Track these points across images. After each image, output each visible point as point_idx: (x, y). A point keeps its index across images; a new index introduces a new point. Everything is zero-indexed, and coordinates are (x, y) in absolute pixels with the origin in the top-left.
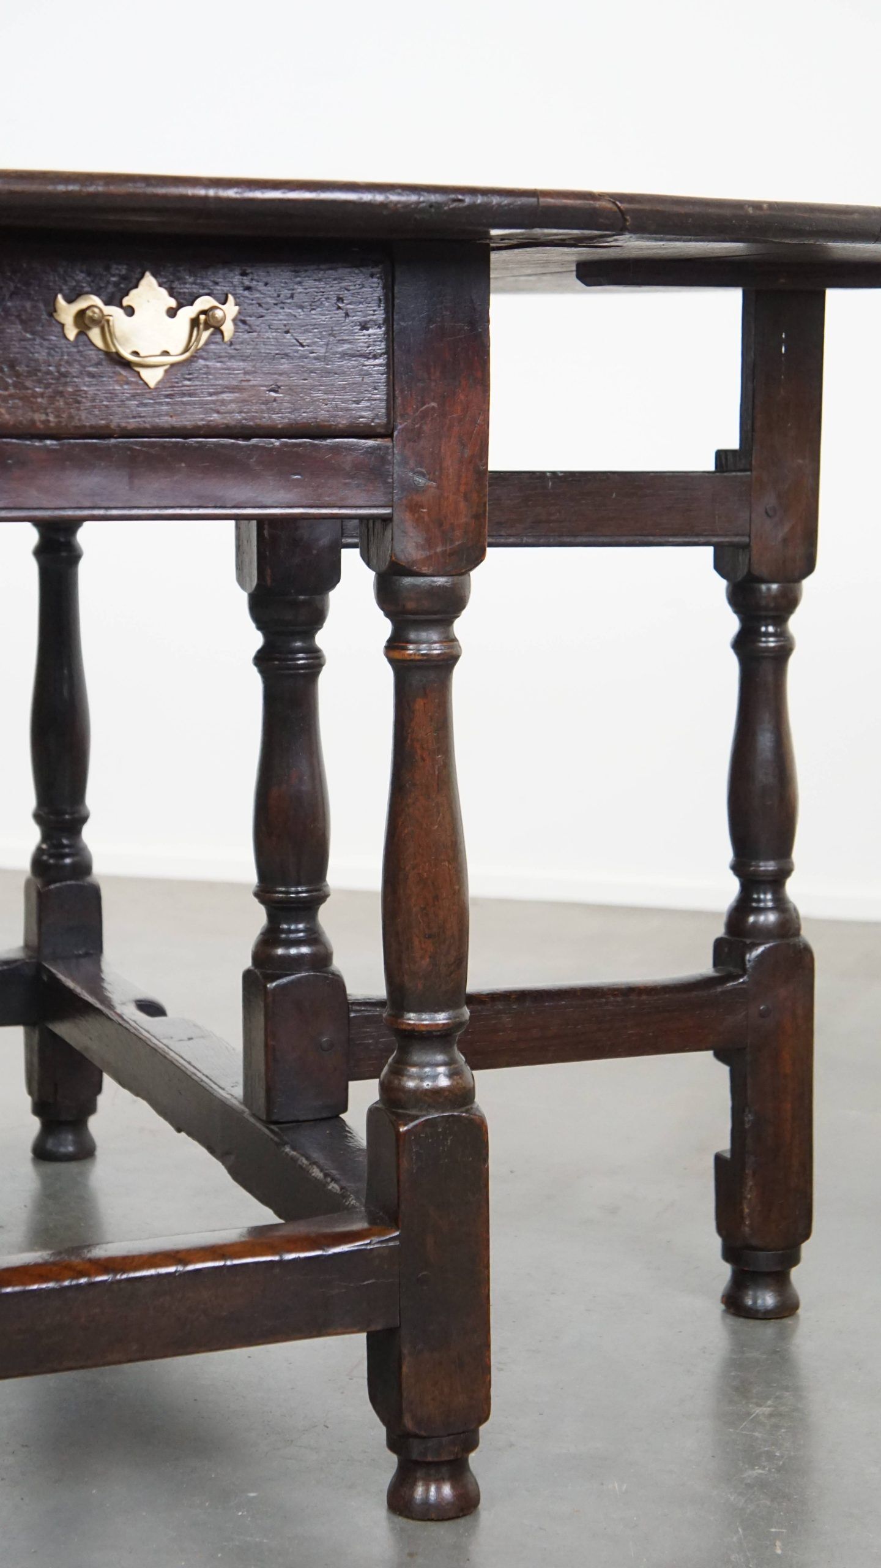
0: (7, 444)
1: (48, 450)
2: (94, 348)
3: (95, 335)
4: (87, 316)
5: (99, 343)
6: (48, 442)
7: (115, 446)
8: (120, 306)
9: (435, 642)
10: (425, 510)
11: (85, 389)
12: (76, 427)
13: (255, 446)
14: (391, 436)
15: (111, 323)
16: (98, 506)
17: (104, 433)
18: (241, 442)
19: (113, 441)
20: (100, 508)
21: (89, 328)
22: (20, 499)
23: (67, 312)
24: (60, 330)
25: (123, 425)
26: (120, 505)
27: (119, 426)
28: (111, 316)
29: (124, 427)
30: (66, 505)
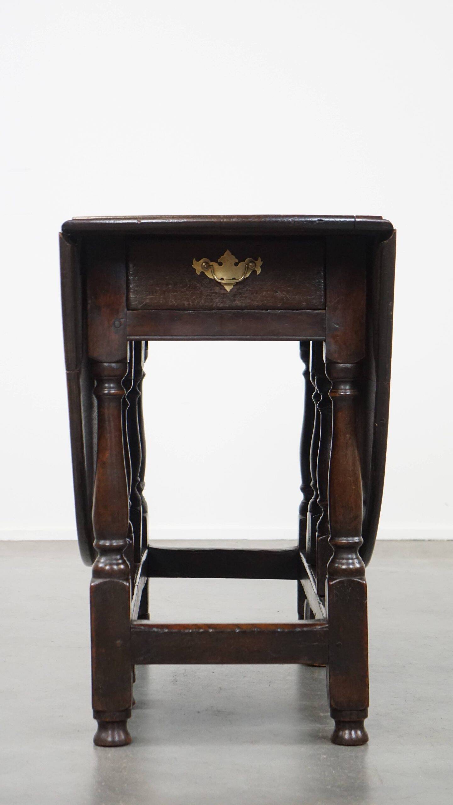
0: (175, 312)
1: (189, 314)
2: (207, 278)
3: (207, 273)
4: (204, 266)
5: (210, 276)
6: (190, 311)
7: (215, 313)
8: (217, 262)
9: (348, 390)
10: (339, 338)
11: (204, 292)
12: (200, 306)
13: (269, 313)
14: (325, 309)
15: (213, 268)
17: (211, 308)
18: (264, 311)
19: (214, 311)
21: (205, 270)
23: (197, 265)
24: (194, 271)
27: (216, 306)
28: (213, 266)
29: (218, 306)
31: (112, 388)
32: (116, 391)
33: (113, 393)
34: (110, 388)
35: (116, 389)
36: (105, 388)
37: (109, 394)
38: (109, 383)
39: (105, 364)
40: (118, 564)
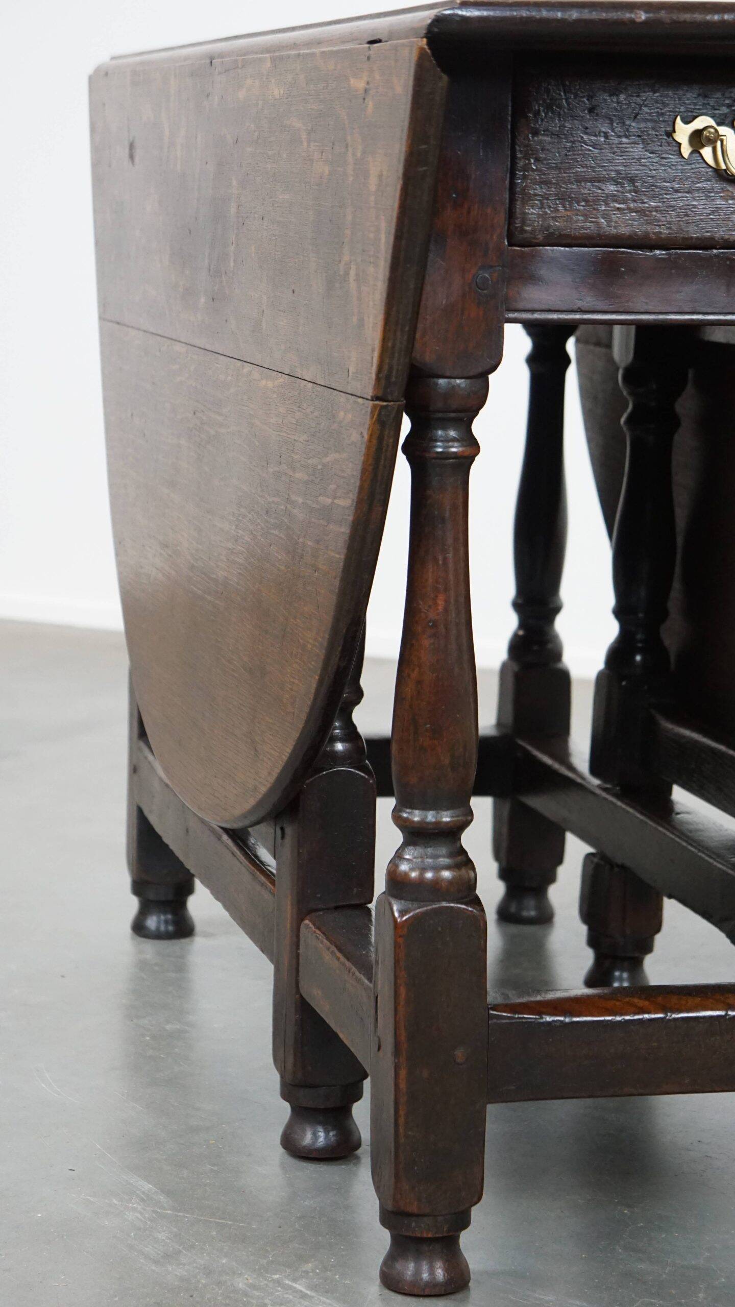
0: (622, 253)
1: (657, 259)
2: (705, 165)
3: (707, 152)
4: (704, 136)
5: (710, 161)
6: (658, 252)
7: (716, 256)
11: (695, 203)
12: (684, 238)
15: (725, 143)
16: (698, 311)
17: (707, 244)
19: (715, 251)
20: (699, 313)
21: (703, 146)
22: (630, 304)
23: (683, 132)
24: (677, 148)
25: (727, 237)
26: (717, 311)
27: (722, 238)
28: (725, 136)
29: (727, 240)
30: (670, 310)
31: (454, 440)
32: (461, 449)
33: (454, 453)
34: (448, 440)
35: (465, 443)
36: (436, 441)
37: (445, 456)
38: (444, 429)
39: (442, 381)
40: (437, 869)
